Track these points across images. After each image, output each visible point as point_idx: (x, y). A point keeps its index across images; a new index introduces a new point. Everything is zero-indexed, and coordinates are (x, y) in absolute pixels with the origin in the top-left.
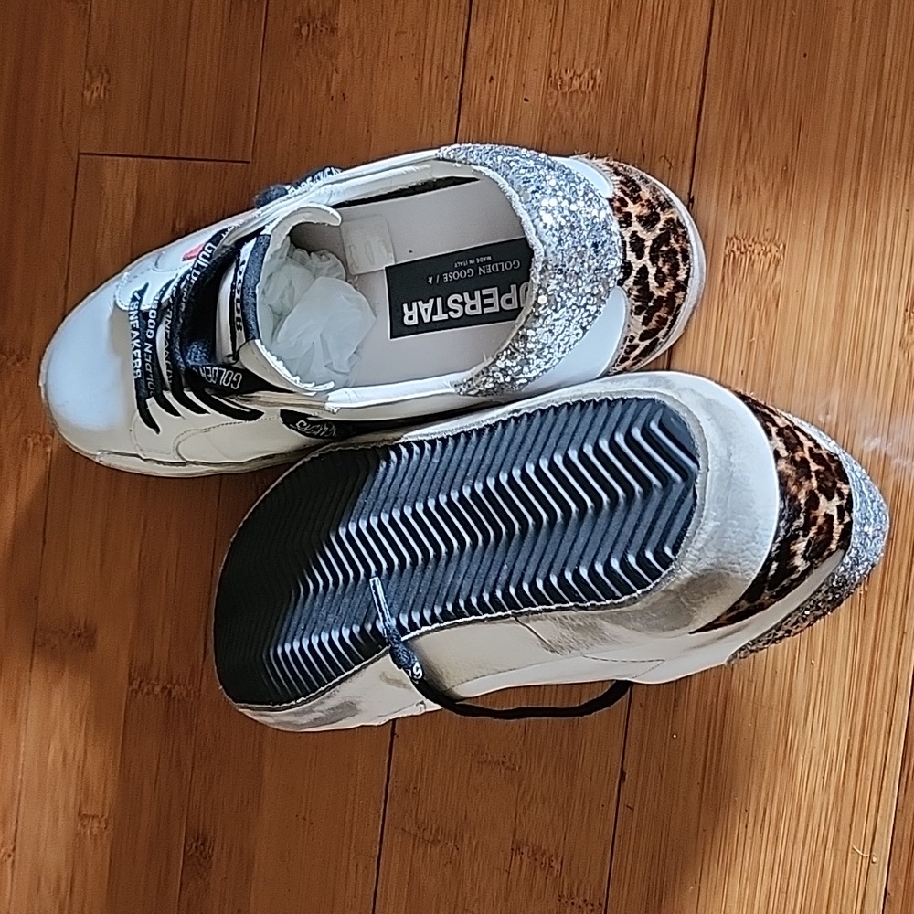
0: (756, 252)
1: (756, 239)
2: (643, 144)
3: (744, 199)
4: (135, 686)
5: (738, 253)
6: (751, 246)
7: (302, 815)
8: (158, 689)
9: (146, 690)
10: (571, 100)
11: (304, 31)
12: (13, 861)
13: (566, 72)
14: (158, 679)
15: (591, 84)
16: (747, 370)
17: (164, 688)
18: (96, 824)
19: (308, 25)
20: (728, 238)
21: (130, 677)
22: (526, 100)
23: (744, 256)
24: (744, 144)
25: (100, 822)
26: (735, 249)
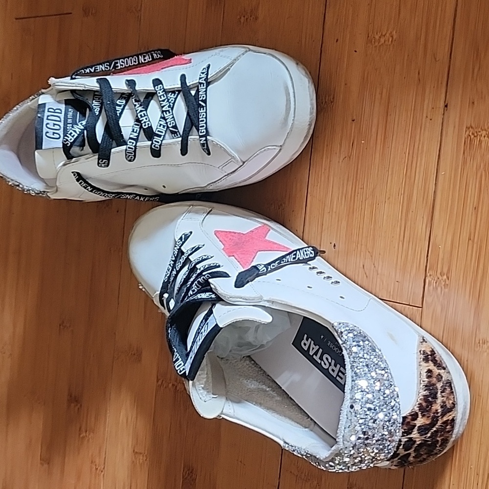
0: (483, 135)
1: (483, 128)
2: (419, 74)
3: (475, 103)
4: (160, 383)
5: (472, 137)
6: (480, 132)
7: (240, 460)
8: (170, 385)
9: (164, 386)
10: (379, 50)
11: (242, 19)
12: (104, 475)
13: (377, 33)
14: (170, 380)
15: (390, 40)
16: (478, 208)
17: (173, 385)
18: (141, 458)
19: (244, 17)
20: (467, 127)
21: (157, 377)
22: (356, 51)
23: (476, 138)
24: (476, 70)
25: (143, 456)
26: (471, 134)
